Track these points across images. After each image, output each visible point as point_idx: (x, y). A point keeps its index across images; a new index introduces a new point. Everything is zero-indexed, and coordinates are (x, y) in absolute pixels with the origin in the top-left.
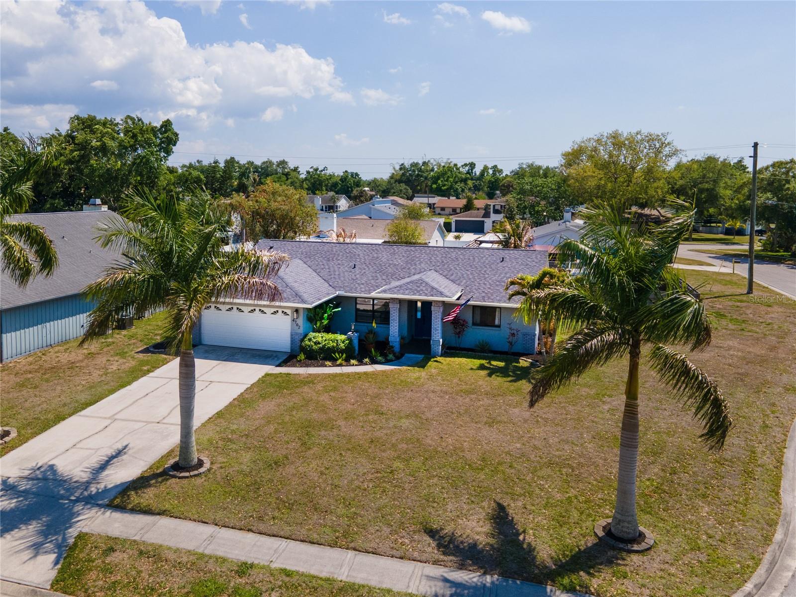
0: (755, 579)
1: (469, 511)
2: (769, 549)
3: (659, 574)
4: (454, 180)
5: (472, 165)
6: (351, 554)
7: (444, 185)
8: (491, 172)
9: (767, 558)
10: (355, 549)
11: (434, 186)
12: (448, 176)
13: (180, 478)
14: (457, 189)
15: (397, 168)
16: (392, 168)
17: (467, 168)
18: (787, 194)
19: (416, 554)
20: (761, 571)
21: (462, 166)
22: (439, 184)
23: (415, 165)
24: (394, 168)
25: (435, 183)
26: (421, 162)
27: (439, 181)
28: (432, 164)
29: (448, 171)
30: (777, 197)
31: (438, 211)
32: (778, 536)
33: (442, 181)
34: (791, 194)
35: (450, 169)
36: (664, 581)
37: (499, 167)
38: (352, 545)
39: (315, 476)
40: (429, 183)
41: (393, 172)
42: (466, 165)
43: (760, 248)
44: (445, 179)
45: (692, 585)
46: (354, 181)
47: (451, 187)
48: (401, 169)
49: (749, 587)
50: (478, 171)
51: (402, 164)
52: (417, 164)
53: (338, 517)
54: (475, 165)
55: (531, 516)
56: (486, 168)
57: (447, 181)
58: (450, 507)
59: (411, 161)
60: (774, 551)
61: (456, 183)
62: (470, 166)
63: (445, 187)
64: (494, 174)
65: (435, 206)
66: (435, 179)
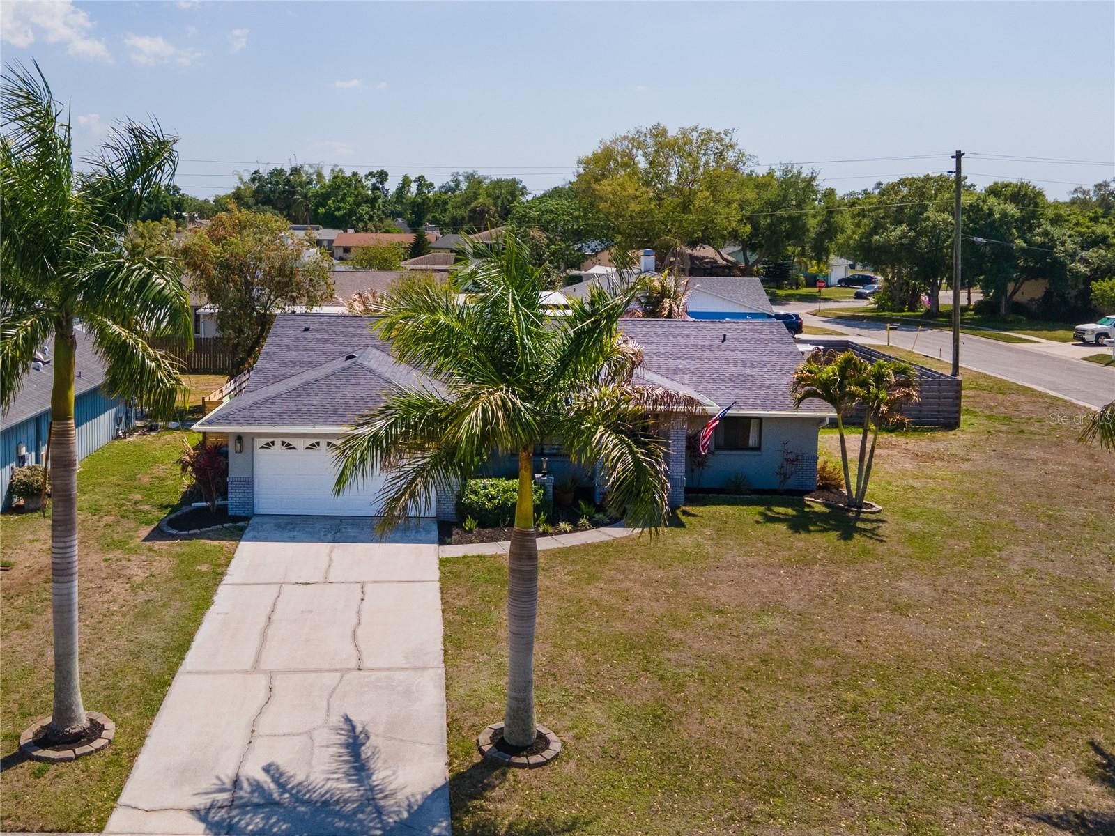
4: (355, 201)
5: (383, 176)
7: (339, 209)
8: (414, 188)
11: (322, 210)
12: (345, 194)
13: (532, 766)
14: (361, 215)
15: (247, 178)
16: (237, 178)
17: (374, 180)
18: (927, 226)
21: (366, 176)
22: (330, 207)
23: (278, 173)
24: (241, 179)
25: (323, 204)
26: (287, 169)
27: (330, 202)
28: (306, 173)
29: (343, 185)
30: (915, 230)
31: (339, 253)
33: (334, 201)
34: (932, 227)
35: (347, 182)
37: (428, 180)
40: (311, 206)
41: (239, 184)
42: (371, 174)
43: (873, 306)
44: (340, 197)
46: (172, 201)
47: (352, 212)
48: (253, 180)
50: (391, 186)
51: (256, 172)
52: (282, 172)
54: (387, 175)
56: (406, 181)
57: (343, 200)
59: (271, 167)
61: (359, 205)
62: (379, 177)
63: (341, 212)
64: (420, 192)
65: (334, 244)
66: (323, 198)
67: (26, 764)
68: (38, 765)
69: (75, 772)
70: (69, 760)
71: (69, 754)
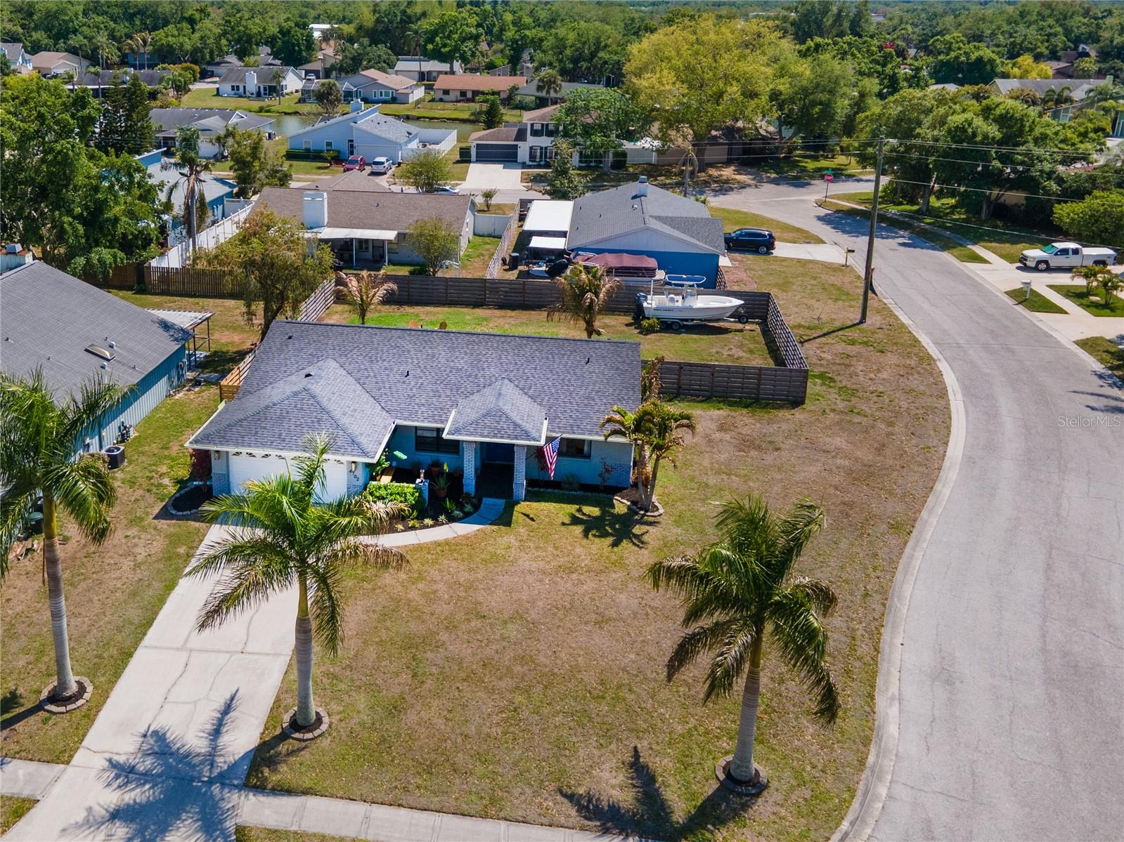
0: (850, 816)
1: (600, 757)
2: (863, 776)
3: (773, 817)
4: (459, 38)
6: (503, 824)
7: (445, 46)
9: (861, 786)
10: (506, 819)
11: (430, 47)
12: (451, 31)
13: (304, 741)
14: (465, 52)
19: (563, 820)
20: (856, 805)
22: (437, 44)
25: (431, 40)
27: (437, 39)
29: (449, 23)
31: (439, 95)
32: (871, 759)
33: (441, 38)
36: (776, 826)
38: (502, 814)
39: (440, 723)
40: (422, 41)
44: (446, 34)
45: (799, 827)
48: (374, 12)
49: (845, 825)
53: (480, 778)
55: (658, 759)
57: (449, 37)
58: (581, 753)
60: (867, 779)
61: (463, 41)
66: (431, 35)
67: (40, 713)
68: (47, 715)
69: (64, 722)
70: (63, 713)
71: (62, 709)
